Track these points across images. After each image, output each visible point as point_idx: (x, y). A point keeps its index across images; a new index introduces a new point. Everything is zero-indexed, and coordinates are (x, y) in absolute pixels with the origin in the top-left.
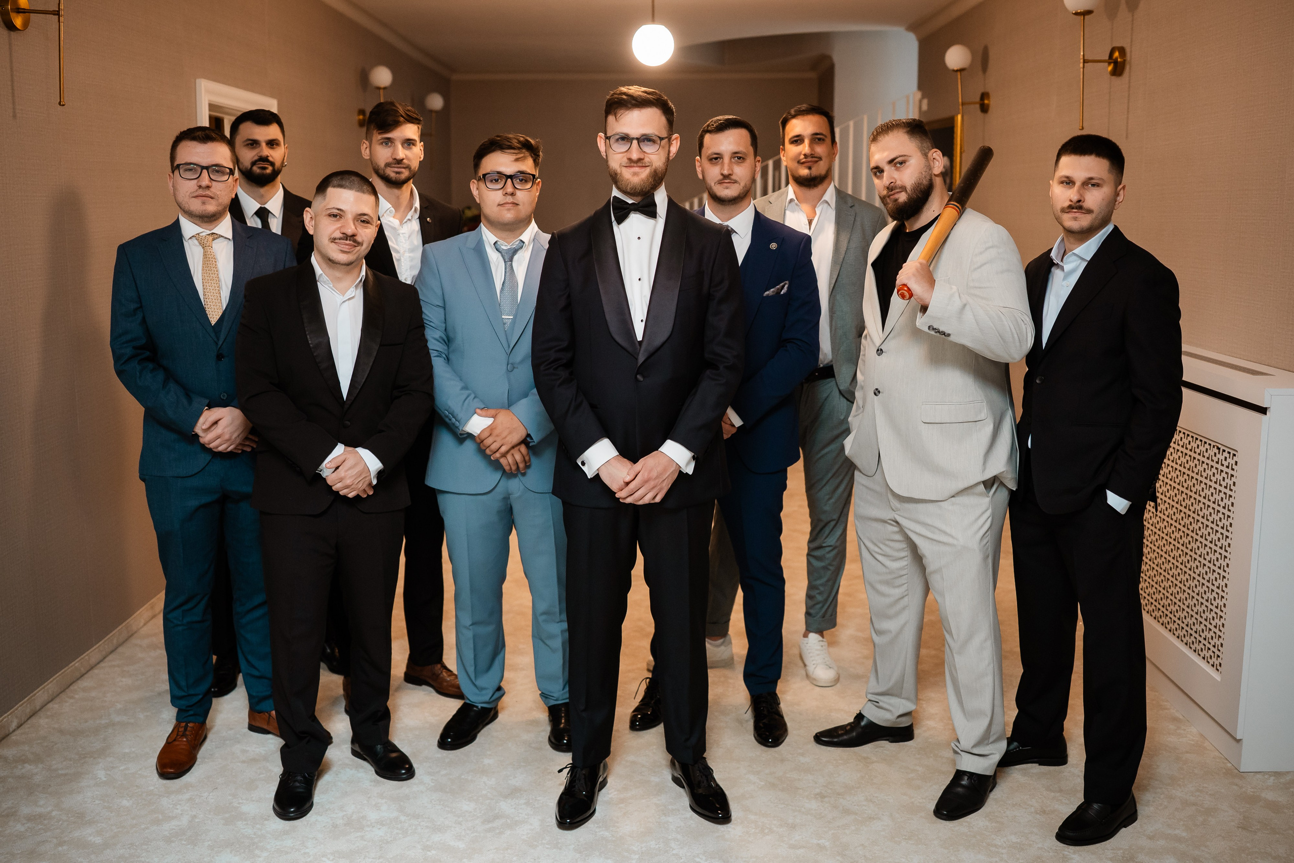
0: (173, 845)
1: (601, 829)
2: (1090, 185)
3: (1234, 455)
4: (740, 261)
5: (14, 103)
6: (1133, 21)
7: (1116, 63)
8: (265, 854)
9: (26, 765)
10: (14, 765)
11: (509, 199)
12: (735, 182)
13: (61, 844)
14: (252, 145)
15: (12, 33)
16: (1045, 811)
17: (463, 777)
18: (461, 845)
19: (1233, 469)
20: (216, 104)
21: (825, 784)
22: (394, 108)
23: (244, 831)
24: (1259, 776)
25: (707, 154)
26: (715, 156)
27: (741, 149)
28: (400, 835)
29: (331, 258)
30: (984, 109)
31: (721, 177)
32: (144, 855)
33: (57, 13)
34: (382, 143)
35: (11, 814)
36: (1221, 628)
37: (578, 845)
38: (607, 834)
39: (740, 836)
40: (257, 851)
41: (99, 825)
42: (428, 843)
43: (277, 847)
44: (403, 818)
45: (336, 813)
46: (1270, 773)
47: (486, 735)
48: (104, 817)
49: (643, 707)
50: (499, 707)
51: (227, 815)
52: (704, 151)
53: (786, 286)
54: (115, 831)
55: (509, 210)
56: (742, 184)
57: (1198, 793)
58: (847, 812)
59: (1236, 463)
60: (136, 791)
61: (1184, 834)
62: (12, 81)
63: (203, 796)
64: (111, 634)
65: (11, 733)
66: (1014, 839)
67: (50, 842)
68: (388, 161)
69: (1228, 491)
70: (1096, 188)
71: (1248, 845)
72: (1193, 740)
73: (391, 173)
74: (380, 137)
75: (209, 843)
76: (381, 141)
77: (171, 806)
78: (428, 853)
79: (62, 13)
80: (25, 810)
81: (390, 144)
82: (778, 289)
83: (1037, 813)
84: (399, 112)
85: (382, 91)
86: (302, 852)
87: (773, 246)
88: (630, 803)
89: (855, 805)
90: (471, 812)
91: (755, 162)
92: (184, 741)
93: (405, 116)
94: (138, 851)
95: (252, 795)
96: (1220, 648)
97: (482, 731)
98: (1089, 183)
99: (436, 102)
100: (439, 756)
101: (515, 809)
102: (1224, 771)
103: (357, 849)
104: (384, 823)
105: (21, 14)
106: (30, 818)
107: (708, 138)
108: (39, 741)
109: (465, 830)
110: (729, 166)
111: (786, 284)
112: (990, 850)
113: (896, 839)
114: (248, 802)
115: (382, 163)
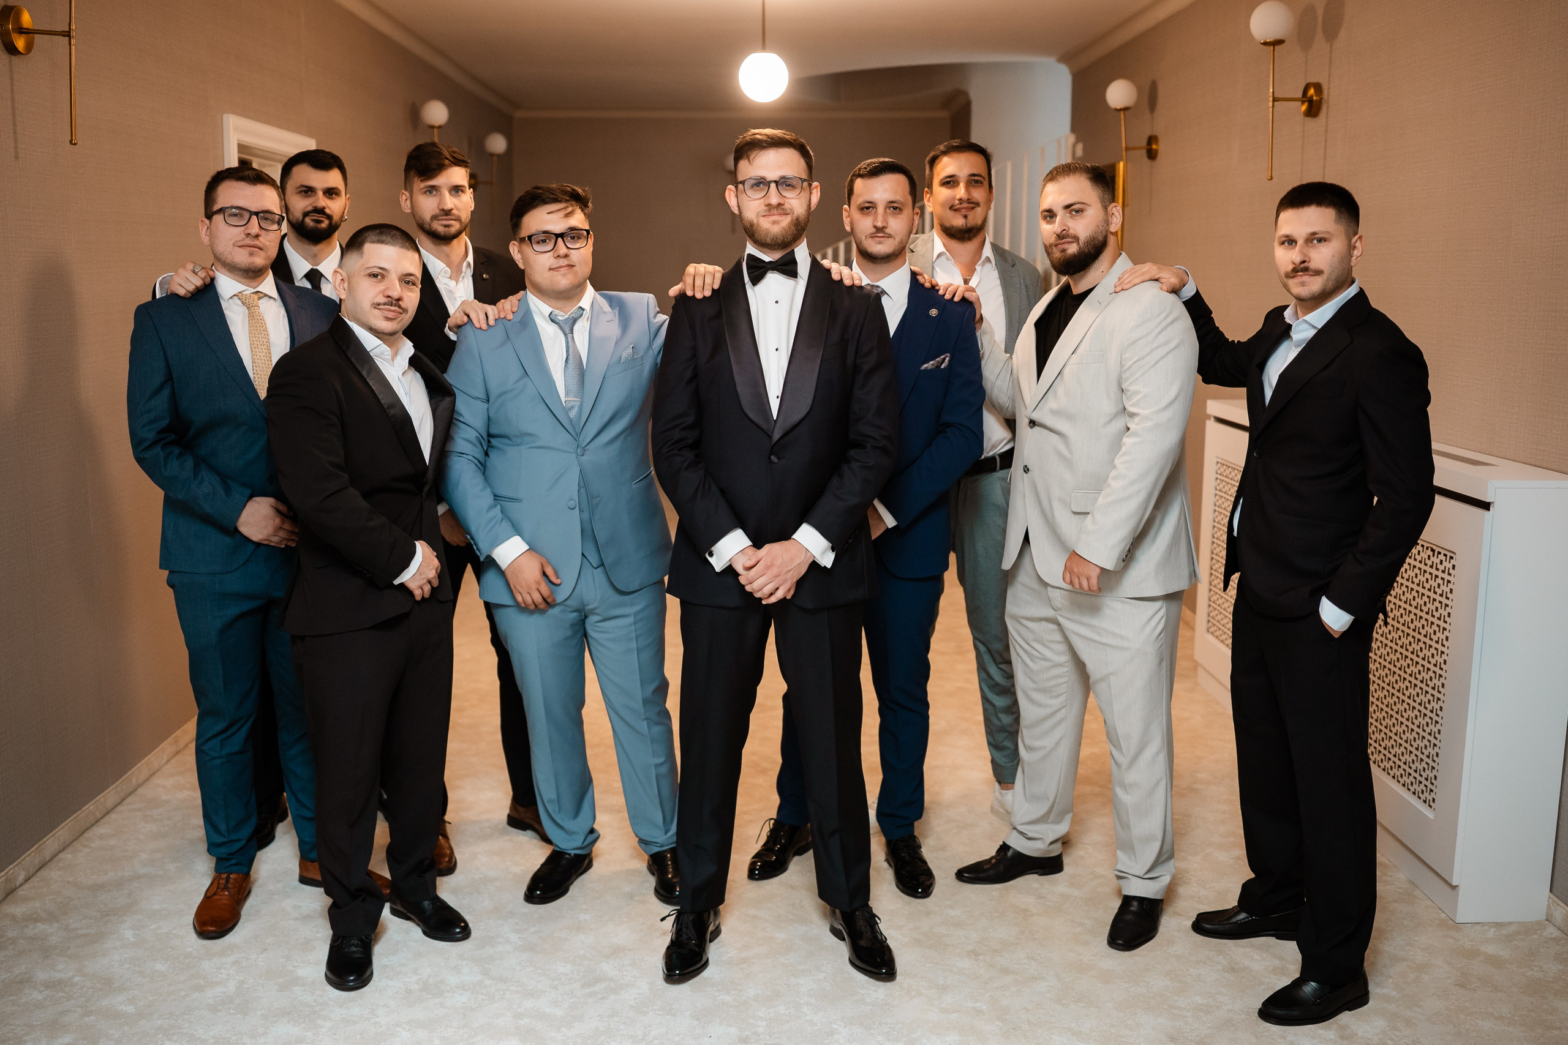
0: (220, 1014)
1: (721, 993)
2: (1315, 242)
3: (1451, 558)
4: (892, 330)
5: (16, 141)
6: (1331, 52)
7: (1310, 101)
8: (329, 1024)
9: (39, 924)
10: (24, 924)
11: (563, 262)
12: (890, 236)
13: (88, 1014)
14: (306, 192)
15: (13, 57)
16: (1233, 968)
17: (556, 934)
18: (559, 1012)
19: (1449, 574)
20: (245, 144)
21: (978, 940)
22: (437, 149)
23: (303, 998)
24: (1477, 927)
25: (858, 202)
26: (867, 205)
27: (898, 197)
28: (486, 1002)
29: (373, 326)
30: (1152, 155)
31: (874, 230)
32: (186, 1025)
33: (67, 34)
34: (425, 193)
35: (24, 981)
36: (1435, 758)
37: (695, 1011)
38: (727, 998)
39: (882, 1000)
40: (319, 1021)
41: (131, 992)
42: (519, 1010)
43: (342, 1016)
44: (488, 982)
45: (410, 977)
46: (1490, 924)
47: (579, 887)
48: (136, 983)
49: (765, 852)
50: (593, 854)
51: (281, 980)
52: (854, 198)
53: (947, 359)
54: (150, 999)
55: (564, 275)
56: (898, 239)
57: (1408, 948)
58: (1006, 971)
59: (1454, 567)
60: (171, 953)
61: (1394, 993)
62: (14, 115)
63: (250, 959)
64: (130, 773)
65: (18, 888)
66: (1199, 1000)
67: (74, 1011)
68: (433, 213)
69: (1443, 600)
70: (1323, 244)
71: (1467, 1004)
72: (1401, 888)
73: (438, 227)
74: (422, 185)
75: (263, 1011)
76: (425, 190)
77: (214, 970)
78: (521, 1021)
79: (73, 34)
80: (41, 976)
81: (434, 192)
82: (938, 362)
83: (1225, 971)
84: (442, 154)
85: (436, 131)
86: (373, 1021)
87: (934, 312)
88: (753, 963)
89: (1014, 964)
90: (567, 975)
91: (914, 215)
92: (227, 895)
93: (450, 158)
94: (180, 1021)
95: (309, 957)
96: (1433, 781)
97: (575, 883)
98: (1316, 239)
99: (498, 144)
100: (526, 910)
101: (619, 970)
102: (1438, 922)
103: (436, 1017)
104: (466, 987)
105: (23, 35)
106: (49, 985)
107: (859, 183)
108: (52, 897)
109: (561, 994)
110: (883, 216)
111: (947, 356)
112: (1172, 1013)
113: (1064, 1001)
114: (305, 965)
115: (427, 216)
